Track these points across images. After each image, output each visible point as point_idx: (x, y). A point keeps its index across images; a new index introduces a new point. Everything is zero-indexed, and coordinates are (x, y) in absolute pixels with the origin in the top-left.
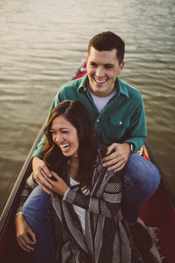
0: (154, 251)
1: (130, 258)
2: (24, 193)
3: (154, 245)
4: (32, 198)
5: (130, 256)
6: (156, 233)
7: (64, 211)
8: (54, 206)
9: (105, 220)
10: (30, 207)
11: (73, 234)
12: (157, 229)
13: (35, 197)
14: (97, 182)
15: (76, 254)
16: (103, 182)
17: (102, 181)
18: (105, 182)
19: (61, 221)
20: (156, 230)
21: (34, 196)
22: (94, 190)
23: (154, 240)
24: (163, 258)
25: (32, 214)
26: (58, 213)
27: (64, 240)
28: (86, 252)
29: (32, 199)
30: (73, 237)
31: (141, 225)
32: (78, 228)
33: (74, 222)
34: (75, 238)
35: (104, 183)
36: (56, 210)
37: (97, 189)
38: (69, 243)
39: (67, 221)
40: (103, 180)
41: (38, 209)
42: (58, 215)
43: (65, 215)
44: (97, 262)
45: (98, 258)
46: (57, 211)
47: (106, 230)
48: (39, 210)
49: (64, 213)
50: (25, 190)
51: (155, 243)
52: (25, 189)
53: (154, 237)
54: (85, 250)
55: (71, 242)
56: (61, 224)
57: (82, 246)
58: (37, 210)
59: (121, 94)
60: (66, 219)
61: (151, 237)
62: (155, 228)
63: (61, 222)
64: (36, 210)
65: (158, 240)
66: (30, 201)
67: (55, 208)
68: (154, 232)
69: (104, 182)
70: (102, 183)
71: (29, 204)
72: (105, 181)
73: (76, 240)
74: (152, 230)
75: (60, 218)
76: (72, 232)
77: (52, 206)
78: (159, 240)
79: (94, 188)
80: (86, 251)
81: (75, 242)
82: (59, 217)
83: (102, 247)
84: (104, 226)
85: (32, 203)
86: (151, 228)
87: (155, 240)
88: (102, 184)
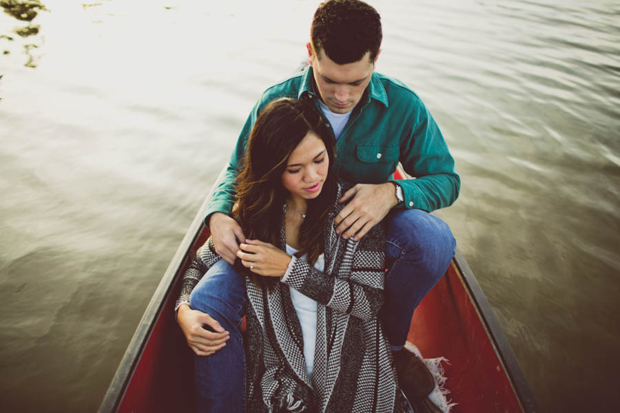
0: (438, 397)
1: (394, 401)
2: (191, 274)
3: (437, 387)
4: (210, 278)
5: (394, 398)
6: (442, 369)
7: (270, 308)
8: (250, 297)
9: (347, 329)
10: (205, 293)
11: (285, 352)
12: (445, 360)
13: (214, 277)
14: (337, 248)
15: (289, 385)
16: (348, 249)
17: (347, 246)
18: (353, 248)
19: (263, 327)
20: (442, 361)
21: (213, 275)
22: (332, 265)
23: (438, 379)
24: (453, 405)
25: (209, 305)
26: (256, 311)
27: (266, 365)
28: (308, 387)
29: (210, 280)
30: (285, 359)
31: (413, 354)
32: (296, 342)
33: (289, 330)
34: (289, 360)
35: (350, 250)
36: (253, 304)
37: (339, 262)
38: (277, 368)
39: (275, 327)
40: (349, 245)
41: (220, 296)
42: (257, 314)
43: (272, 316)
44: (324, 411)
45: (329, 396)
46: (254, 307)
47: (347, 349)
48: (222, 299)
49: (271, 312)
50: (193, 270)
51: (440, 385)
52: (192, 268)
53: (438, 374)
54: (306, 383)
55: (279, 368)
56: (262, 333)
57: (300, 377)
58: (218, 299)
59: (372, 99)
60: (274, 323)
61: (432, 375)
62: (440, 359)
63: (261, 328)
64: (216, 299)
65: (445, 378)
66: (206, 283)
67: (251, 300)
68: (439, 367)
69: (350, 248)
70: (347, 251)
71: (203, 289)
72: (352, 246)
73: (291, 363)
74: (433, 363)
75: (260, 321)
76: (283, 349)
77: (247, 297)
78: (446, 381)
79: (334, 261)
80: (309, 385)
81: (288, 368)
82: (259, 317)
83: (338, 378)
84: (344, 340)
85: (210, 286)
86: (433, 361)
87: (440, 379)
88: (348, 253)
